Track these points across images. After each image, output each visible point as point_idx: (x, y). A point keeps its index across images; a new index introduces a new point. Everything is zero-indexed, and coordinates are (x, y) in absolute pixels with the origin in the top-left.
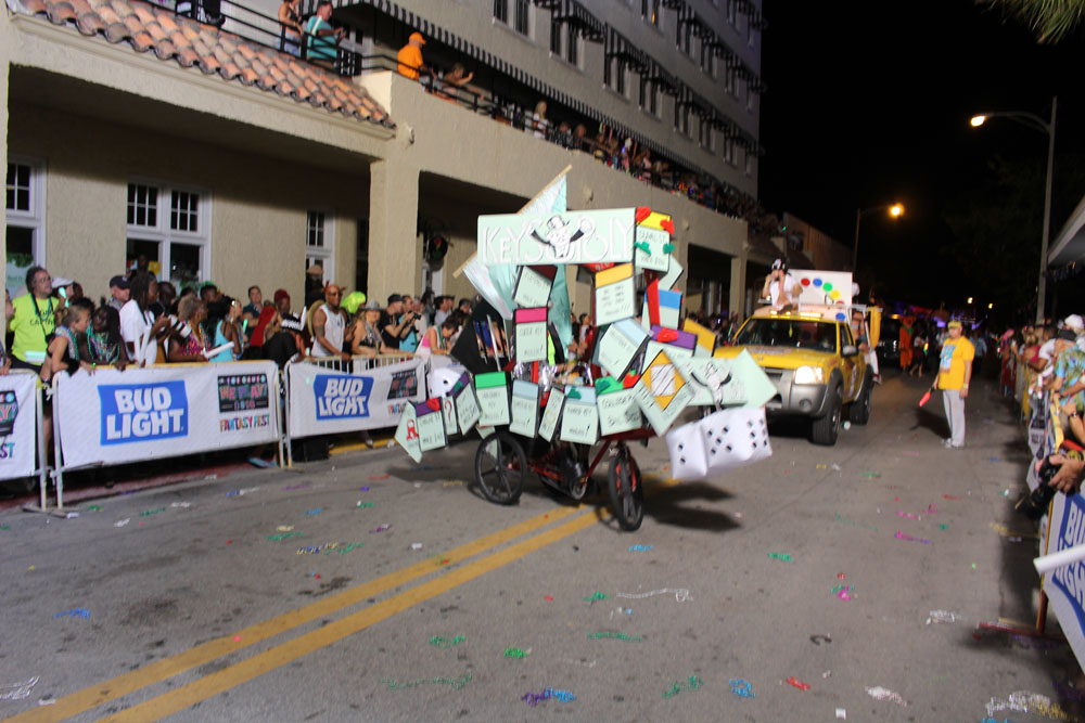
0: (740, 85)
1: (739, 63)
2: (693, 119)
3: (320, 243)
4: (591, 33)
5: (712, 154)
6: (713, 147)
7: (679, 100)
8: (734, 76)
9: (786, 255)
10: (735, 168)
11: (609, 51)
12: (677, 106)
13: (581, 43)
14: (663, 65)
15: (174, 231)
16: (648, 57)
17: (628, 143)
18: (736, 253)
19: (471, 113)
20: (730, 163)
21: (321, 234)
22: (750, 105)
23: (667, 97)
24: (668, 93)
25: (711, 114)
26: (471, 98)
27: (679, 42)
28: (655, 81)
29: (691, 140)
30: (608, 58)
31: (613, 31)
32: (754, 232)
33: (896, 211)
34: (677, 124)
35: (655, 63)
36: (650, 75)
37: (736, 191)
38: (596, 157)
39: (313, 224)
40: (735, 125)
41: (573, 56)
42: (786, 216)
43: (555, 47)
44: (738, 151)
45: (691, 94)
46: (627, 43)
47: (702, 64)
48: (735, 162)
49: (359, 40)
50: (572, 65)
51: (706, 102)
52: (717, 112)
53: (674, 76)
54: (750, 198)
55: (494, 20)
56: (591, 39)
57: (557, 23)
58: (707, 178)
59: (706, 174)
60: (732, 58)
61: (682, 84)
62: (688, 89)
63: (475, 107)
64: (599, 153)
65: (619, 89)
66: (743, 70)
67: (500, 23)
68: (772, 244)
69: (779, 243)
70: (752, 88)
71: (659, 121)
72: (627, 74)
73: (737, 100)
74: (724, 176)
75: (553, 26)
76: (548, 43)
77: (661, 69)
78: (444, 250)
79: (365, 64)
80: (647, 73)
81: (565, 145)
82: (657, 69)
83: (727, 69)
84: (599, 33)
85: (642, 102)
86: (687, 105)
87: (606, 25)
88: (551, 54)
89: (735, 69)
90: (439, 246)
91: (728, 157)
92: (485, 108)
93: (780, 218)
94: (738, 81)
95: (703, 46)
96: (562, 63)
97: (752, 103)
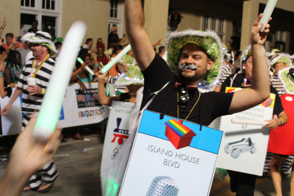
3: (116, 16)
15: (44, 10)
21: (116, 11)
39: (112, 6)
78: (179, 20)
90: (176, 18)
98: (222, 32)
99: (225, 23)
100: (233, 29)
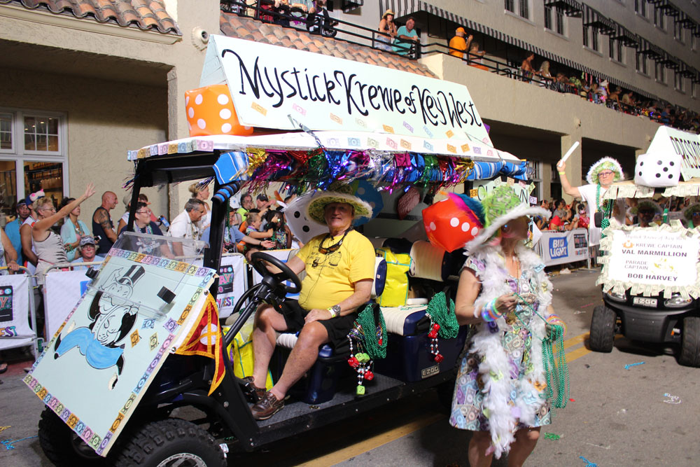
0: (686, 33)
1: (685, 18)
2: (650, 63)
4: (572, 12)
5: (666, 85)
6: (666, 81)
7: (638, 50)
8: (680, 27)
10: (684, 94)
11: (585, 23)
12: (638, 54)
13: (565, 18)
14: (626, 27)
16: (614, 23)
17: (605, 84)
19: (495, 74)
20: (680, 91)
22: (694, 47)
23: (630, 49)
24: (630, 46)
25: (663, 58)
26: (494, 65)
27: (637, 9)
28: (620, 39)
29: (649, 78)
30: (586, 26)
31: (588, 7)
34: (638, 68)
35: (620, 26)
36: (617, 36)
38: (582, 96)
40: (683, 63)
41: (560, 29)
43: (548, 24)
44: (686, 81)
45: (647, 44)
46: (599, 14)
47: (655, 23)
48: (684, 90)
49: (419, 34)
50: (560, 35)
51: (659, 48)
52: (668, 55)
53: (634, 33)
55: (505, 11)
56: (573, 16)
57: (548, 8)
58: (663, 103)
59: (661, 100)
60: (678, 15)
61: (641, 38)
62: (646, 41)
63: (497, 70)
64: (583, 93)
65: (594, 49)
67: (509, 12)
70: (696, 34)
71: (624, 66)
72: (600, 36)
73: (683, 44)
74: (676, 101)
75: (546, 10)
76: (543, 23)
77: (625, 29)
79: (423, 50)
80: (614, 33)
81: (560, 91)
82: (621, 30)
83: (675, 22)
84: (578, 11)
85: (611, 55)
86: (645, 53)
87: (583, 4)
88: (545, 29)
91: (678, 87)
92: (503, 70)
94: (684, 30)
95: (656, 8)
96: (553, 34)
98: (539, 178)
99: (541, 166)
100: (553, 175)
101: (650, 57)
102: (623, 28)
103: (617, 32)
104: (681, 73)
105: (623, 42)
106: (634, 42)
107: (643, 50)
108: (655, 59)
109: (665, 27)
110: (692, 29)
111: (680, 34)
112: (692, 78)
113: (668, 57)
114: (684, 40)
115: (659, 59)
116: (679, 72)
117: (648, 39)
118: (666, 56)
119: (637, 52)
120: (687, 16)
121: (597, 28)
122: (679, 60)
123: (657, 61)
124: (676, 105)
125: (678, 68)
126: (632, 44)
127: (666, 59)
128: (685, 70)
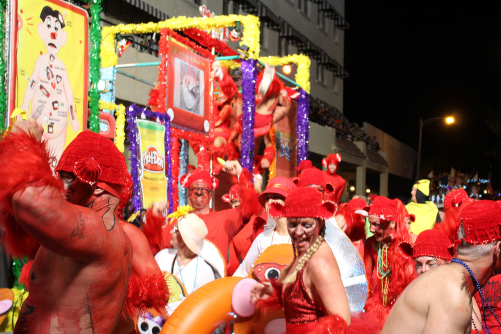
0: (329, 23)
1: (328, 7)
2: (293, 49)
7: (281, 35)
8: (324, 17)
9: (365, 155)
10: (325, 87)
12: (280, 38)
14: (269, 7)
18: (326, 155)
20: (321, 84)
22: (337, 39)
23: (273, 32)
24: (273, 29)
25: (306, 46)
28: (262, 19)
32: (341, 137)
33: (450, 120)
35: (263, 5)
36: (259, 15)
37: (326, 105)
40: (325, 54)
42: (365, 124)
44: (328, 74)
45: (290, 30)
47: (299, 7)
48: (325, 83)
50: (197, 6)
51: (302, 36)
52: (311, 44)
53: (278, 16)
54: (337, 110)
60: (322, 3)
61: (284, 22)
62: (289, 26)
66: (331, 12)
68: (355, 146)
69: (361, 145)
70: (338, 26)
73: (326, 35)
74: (317, 93)
77: (268, 10)
82: (264, 10)
83: (319, 10)
86: (288, 38)
89: (325, 11)
91: (320, 79)
93: (361, 126)
94: (327, 20)
96: (189, 4)
97: (339, 37)
101: (292, 44)
102: (266, 8)
103: (259, 12)
104: (324, 64)
105: (266, 24)
106: (277, 25)
107: (286, 34)
108: (298, 47)
109: (309, 14)
110: (335, 19)
111: (323, 24)
112: (334, 71)
113: (310, 47)
114: (327, 30)
115: (302, 46)
116: (321, 63)
117: (291, 24)
118: (309, 44)
119: (280, 37)
120: (330, 5)
121: (239, 4)
122: (321, 50)
123: (300, 48)
124: (317, 99)
125: (320, 59)
126: (275, 27)
127: (308, 48)
128: (327, 61)
